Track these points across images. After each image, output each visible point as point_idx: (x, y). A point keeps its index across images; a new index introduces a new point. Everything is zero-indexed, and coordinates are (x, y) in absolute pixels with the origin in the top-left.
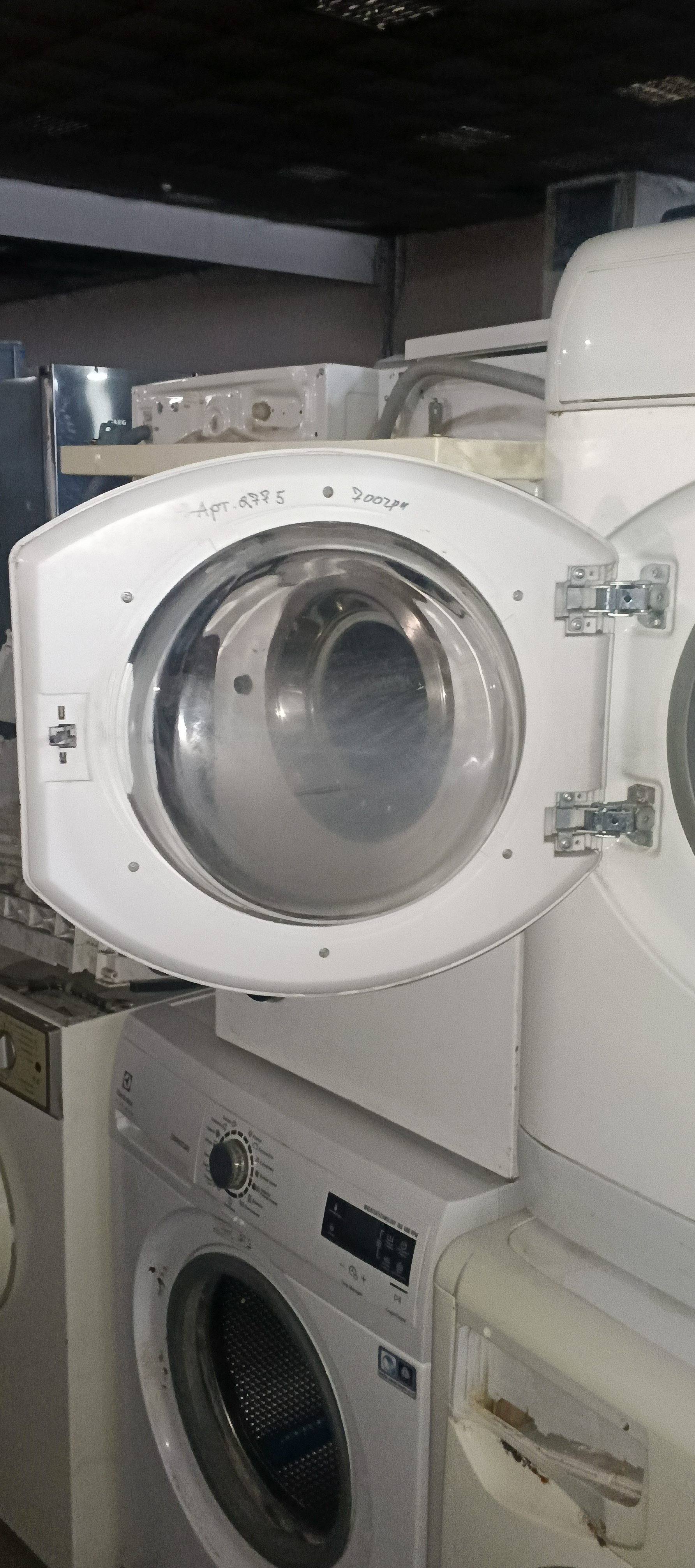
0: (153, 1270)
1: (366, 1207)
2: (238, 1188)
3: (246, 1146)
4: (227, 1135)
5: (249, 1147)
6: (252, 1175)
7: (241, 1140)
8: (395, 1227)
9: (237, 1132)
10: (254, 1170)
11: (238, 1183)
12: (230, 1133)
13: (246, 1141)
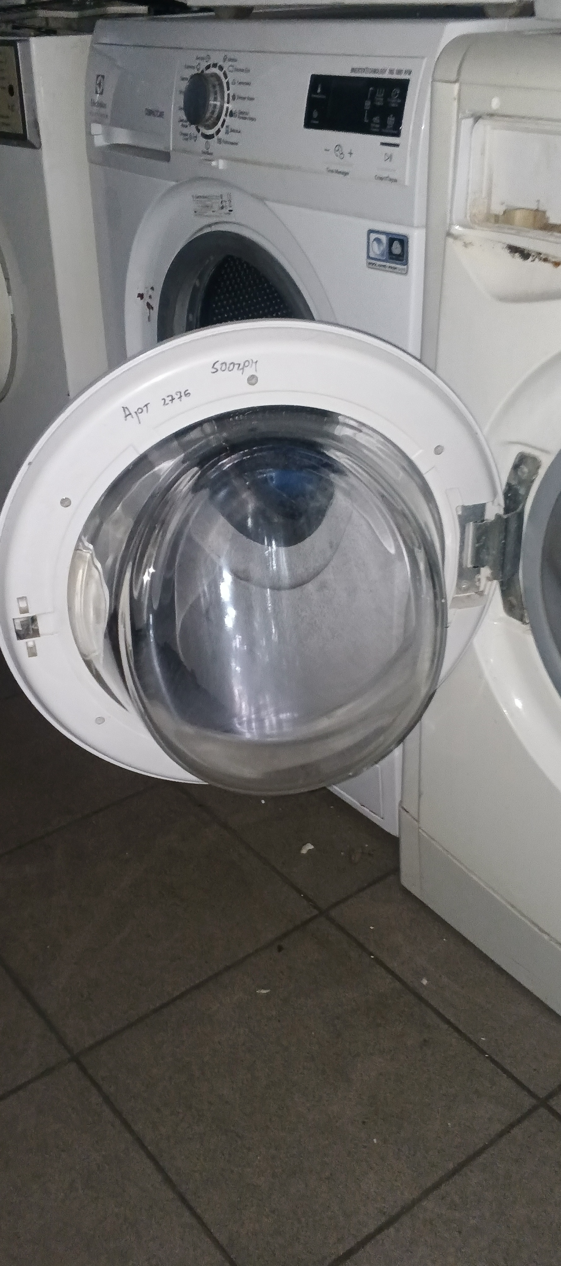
0: (141, 296)
1: (353, 70)
2: (210, 127)
3: (224, 82)
4: (208, 67)
5: (228, 83)
6: (226, 115)
7: (221, 74)
8: (386, 76)
9: (218, 65)
10: (229, 111)
11: (209, 123)
12: (211, 65)
13: (226, 77)
